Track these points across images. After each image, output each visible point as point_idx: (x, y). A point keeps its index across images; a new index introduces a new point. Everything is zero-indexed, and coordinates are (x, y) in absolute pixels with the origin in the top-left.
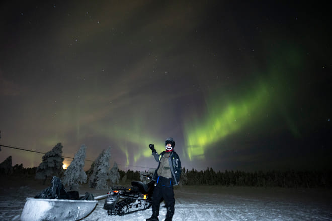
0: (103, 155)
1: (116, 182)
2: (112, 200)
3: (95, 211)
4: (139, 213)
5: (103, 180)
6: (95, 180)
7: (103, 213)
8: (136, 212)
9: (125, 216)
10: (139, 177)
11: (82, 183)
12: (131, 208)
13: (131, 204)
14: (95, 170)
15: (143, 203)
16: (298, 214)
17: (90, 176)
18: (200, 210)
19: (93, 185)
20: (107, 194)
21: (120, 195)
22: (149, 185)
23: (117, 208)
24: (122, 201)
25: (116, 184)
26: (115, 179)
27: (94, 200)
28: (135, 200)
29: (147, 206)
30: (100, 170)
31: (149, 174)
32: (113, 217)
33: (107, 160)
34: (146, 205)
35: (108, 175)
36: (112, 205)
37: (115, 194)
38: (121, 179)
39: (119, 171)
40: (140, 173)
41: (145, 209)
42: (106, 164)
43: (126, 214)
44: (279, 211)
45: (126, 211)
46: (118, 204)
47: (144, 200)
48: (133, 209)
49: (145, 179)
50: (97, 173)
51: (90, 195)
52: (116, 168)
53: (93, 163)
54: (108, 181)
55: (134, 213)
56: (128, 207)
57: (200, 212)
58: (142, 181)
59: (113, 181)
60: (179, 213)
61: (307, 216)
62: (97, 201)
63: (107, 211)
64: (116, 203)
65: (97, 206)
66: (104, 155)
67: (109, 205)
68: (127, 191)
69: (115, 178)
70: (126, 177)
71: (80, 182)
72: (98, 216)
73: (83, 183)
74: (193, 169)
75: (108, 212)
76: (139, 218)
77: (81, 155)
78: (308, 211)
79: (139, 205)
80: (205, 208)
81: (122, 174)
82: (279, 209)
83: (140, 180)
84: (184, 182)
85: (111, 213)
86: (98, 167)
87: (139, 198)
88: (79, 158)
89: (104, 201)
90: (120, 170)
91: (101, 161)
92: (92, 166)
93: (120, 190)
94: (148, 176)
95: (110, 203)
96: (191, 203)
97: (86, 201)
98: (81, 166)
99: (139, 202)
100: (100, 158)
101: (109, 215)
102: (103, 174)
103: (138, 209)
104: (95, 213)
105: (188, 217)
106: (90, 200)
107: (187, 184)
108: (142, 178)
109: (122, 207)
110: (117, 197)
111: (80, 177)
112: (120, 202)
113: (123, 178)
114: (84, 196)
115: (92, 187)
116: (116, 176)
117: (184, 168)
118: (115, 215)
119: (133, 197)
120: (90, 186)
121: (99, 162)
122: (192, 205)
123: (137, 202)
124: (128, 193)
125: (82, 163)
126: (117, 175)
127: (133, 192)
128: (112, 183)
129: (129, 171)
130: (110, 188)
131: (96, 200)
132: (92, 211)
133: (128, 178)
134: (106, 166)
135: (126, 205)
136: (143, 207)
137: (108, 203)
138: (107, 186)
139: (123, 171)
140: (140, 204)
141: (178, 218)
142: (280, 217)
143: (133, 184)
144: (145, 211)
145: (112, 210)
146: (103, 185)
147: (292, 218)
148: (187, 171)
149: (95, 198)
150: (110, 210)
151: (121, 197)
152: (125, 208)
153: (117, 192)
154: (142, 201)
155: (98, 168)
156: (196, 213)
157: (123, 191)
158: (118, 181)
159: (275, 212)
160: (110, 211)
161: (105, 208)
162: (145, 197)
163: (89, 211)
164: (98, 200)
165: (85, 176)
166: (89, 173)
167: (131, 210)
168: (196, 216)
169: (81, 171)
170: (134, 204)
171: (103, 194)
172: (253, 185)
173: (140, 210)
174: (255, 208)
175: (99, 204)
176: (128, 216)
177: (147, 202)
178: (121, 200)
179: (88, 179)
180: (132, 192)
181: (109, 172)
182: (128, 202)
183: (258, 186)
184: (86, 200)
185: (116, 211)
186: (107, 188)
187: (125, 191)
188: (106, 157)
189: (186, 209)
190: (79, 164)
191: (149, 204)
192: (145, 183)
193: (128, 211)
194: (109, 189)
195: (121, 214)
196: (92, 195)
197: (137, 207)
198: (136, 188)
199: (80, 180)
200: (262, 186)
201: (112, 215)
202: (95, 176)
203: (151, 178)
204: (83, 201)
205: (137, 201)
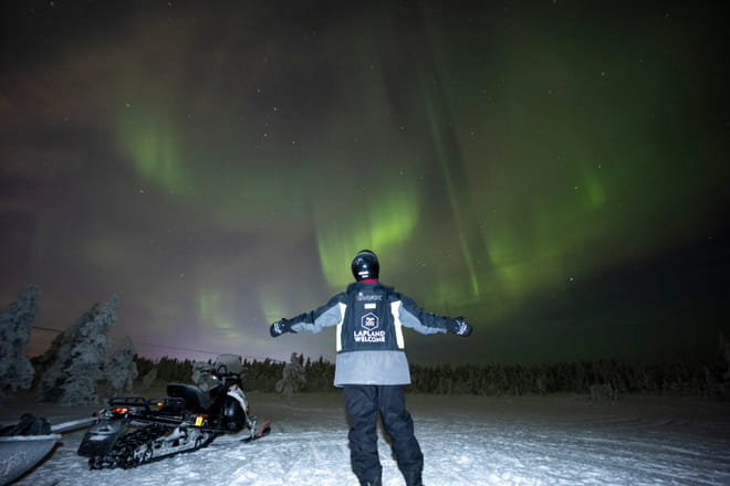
0: (92, 318)
1: (125, 386)
2: (107, 430)
3: (50, 462)
4: (178, 460)
5: (86, 381)
6: (60, 381)
7: (76, 465)
8: (171, 456)
9: (139, 469)
10: (192, 374)
11: (15, 390)
12: (158, 447)
13: (161, 438)
14: (63, 353)
15: (193, 434)
16: (495, 441)
17: (45, 370)
18: (323, 443)
19: (54, 394)
20: (94, 415)
21: (131, 417)
22: (213, 393)
23: (118, 449)
24: (135, 433)
25: (124, 390)
26: (123, 379)
27: (49, 433)
28: (173, 429)
29: (203, 441)
30: (78, 354)
31: (216, 367)
32: (106, 473)
33: (104, 329)
34: (200, 438)
35: (101, 368)
36: (105, 443)
37: (118, 416)
38: (139, 379)
39: (135, 358)
40: (195, 366)
41: (196, 449)
42: (101, 339)
43: (144, 462)
44: (466, 437)
45: (145, 455)
46: (123, 439)
47: (198, 427)
48: (165, 450)
49: (205, 378)
50: (68, 363)
51: (40, 422)
52: (129, 352)
53: (61, 336)
54: (103, 383)
55: (166, 460)
56: (149, 447)
57: (322, 448)
58: (198, 385)
59: (117, 384)
60: (278, 453)
61: (507, 443)
62: (59, 436)
63: (87, 460)
64: (117, 437)
65: (59, 449)
66: (97, 318)
67: (98, 442)
68: (153, 408)
69: (121, 377)
70: (155, 376)
71: (9, 386)
72: (58, 475)
73: (19, 388)
74: (321, 359)
75: (91, 462)
76: (176, 470)
77: (20, 313)
78: (510, 435)
79: (181, 440)
80: (333, 438)
81: (144, 366)
82: (468, 434)
83: (191, 382)
84: (297, 386)
85: (101, 462)
86: (74, 346)
87: (184, 424)
88: (12, 320)
89: (81, 434)
90: (139, 357)
91: (84, 333)
92: (57, 344)
93: (134, 405)
94: (214, 373)
95: (100, 438)
96: (307, 431)
97: (21, 438)
98: (17, 342)
99: (183, 433)
100: (84, 324)
101: (93, 468)
102: (87, 367)
103: (177, 449)
104: (50, 467)
105: (296, 459)
106: (36, 434)
107: (303, 390)
108: (196, 377)
109: (135, 447)
110: (123, 423)
111: (12, 372)
112: (130, 435)
113: (147, 377)
114: (16, 423)
115: (47, 400)
116: (126, 372)
117: (302, 356)
118: (111, 467)
119: (169, 422)
120: (41, 398)
121: (78, 333)
122: (309, 435)
123: (177, 433)
124: (156, 413)
125: (22, 335)
126: (129, 368)
127: (169, 410)
128: (113, 389)
129: (164, 359)
130: (106, 400)
131: (57, 432)
132: (41, 462)
133: (158, 376)
134: (100, 345)
135: (145, 441)
136: (192, 443)
137: (94, 438)
138: (97, 397)
139: (147, 358)
140: (185, 437)
141: (272, 464)
142: (466, 448)
143: (171, 390)
144: (197, 453)
145: (102, 457)
146: (86, 393)
147: (486, 447)
148: (309, 362)
149: (54, 428)
150: (96, 455)
151: (134, 422)
152: (143, 449)
153: (124, 410)
154: (190, 430)
155: (76, 350)
156: (315, 451)
157: (142, 408)
158: (130, 382)
159: (460, 439)
160: (97, 458)
161: (82, 452)
162: (199, 421)
163: (28, 463)
164: (64, 432)
165: (28, 371)
166: (43, 363)
167: (157, 452)
168: (313, 456)
169: (15, 355)
170: (167, 439)
171: (83, 417)
172: (430, 391)
173: (183, 452)
174: (428, 435)
175: (65, 442)
176: (147, 466)
177: (202, 432)
178: (132, 430)
179: (37, 377)
180: (164, 411)
181: (107, 361)
182: (151, 435)
183: (438, 393)
184: (24, 433)
185: (114, 456)
186: (96, 402)
187: (147, 408)
188: (101, 323)
189: (295, 443)
190: (11, 337)
191: (207, 436)
192: (205, 388)
193: (149, 455)
194: (101, 402)
195: (128, 463)
196: (44, 420)
197: (176, 443)
198: (179, 401)
199: (8, 381)
200: (445, 392)
201: (101, 468)
202: (63, 368)
203: (220, 377)
204: (10, 439)
205: (177, 430)
